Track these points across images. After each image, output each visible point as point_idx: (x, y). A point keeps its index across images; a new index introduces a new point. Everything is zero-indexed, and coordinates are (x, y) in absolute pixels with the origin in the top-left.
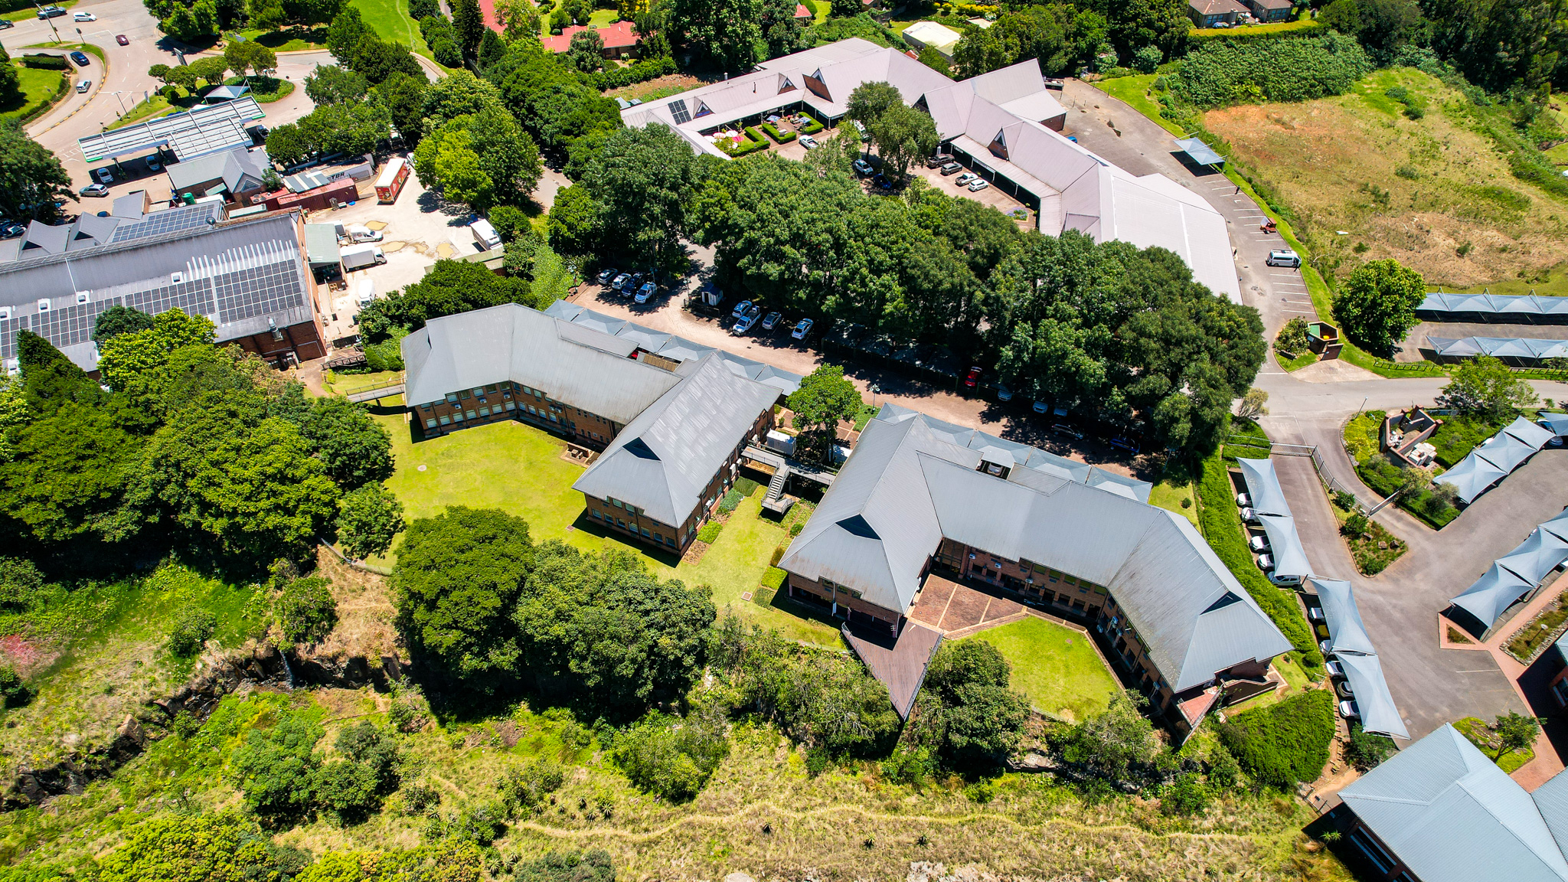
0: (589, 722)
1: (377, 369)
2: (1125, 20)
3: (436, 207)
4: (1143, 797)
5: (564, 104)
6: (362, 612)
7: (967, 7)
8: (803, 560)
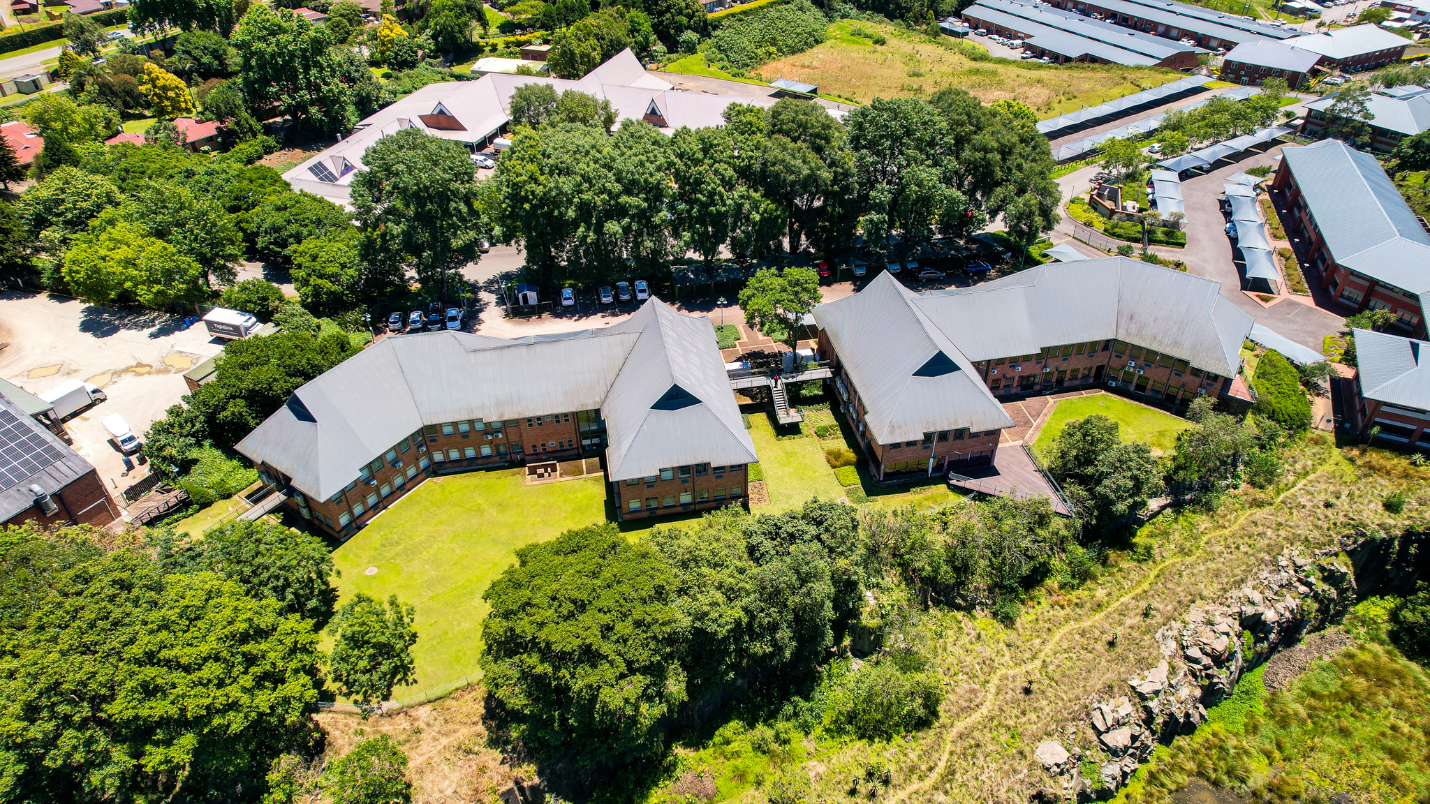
1: (205, 504)
3: (115, 330)
4: (1235, 487)
5: (209, 184)
6: (436, 759)
7: (512, 39)
8: (900, 426)
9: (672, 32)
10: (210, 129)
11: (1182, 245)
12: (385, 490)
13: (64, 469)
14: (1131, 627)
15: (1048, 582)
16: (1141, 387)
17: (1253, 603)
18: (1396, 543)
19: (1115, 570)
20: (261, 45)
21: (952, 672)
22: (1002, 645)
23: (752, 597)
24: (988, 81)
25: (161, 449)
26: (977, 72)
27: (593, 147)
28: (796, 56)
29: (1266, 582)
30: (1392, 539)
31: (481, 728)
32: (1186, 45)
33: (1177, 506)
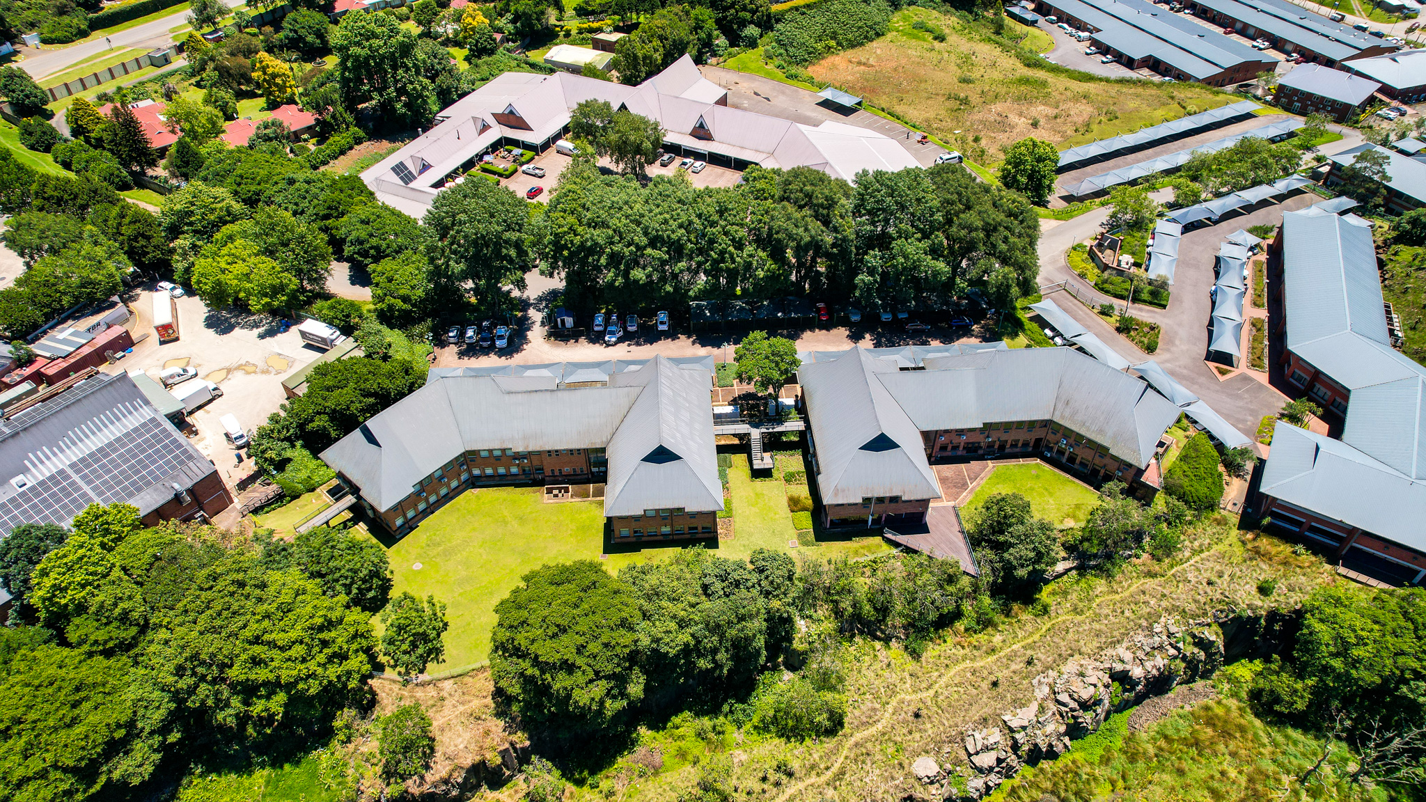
0: (714, 711)
1: (295, 496)
2: (726, 9)
3: (232, 327)
4: (1137, 557)
5: (307, 192)
6: (454, 721)
7: (585, 24)
8: (843, 491)
9: (735, 27)
10: (309, 118)
11: (1164, 307)
12: (433, 499)
13: (195, 469)
14: (1014, 672)
15: (957, 624)
16: (1070, 462)
17: (1123, 662)
18: (1262, 621)
19: (1014, 620)
20: (355, 50)
21: (861, 692)
22: (906, 675)
23: (700, 626)
24: (1035, 93)
25: (263, 452)
26: (1025, 81)
27: (626, 203)
28: (855, 50)
29: (1139, 644)
30: (1257, 619)
31: (489, 701)
33: (1082, 569)
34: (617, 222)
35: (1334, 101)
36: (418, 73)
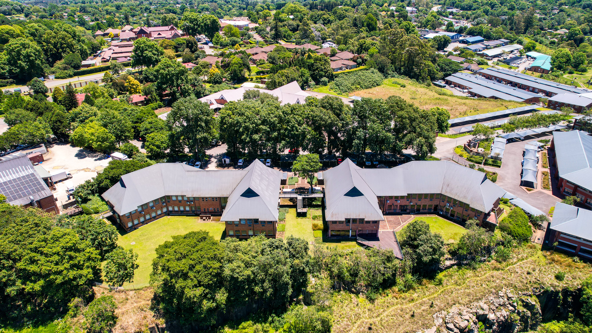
1: (89, 213)
2: (314, 70)
3: (85, 157)
4: (488, 261)
5: (131, 113)
6: (130, 311)
7: (259, 77)
8: (336, 215)
9: (318, 77)
10: (142, 98)
11: (499, 167)
12: (148, 217)
13: (43, 194)
14: (423, 310)
15: (394, 288)
16: (452, 215)
17: (483, 309)
18: (560, 294)
19: (424, 287)
20: (162, 71)
21: (343, 316)
22: (366, 310)
23: (256, 267)
24: (443, 102)
25: (79, 192)
26: (439, 99)
28: (367, 90)
29: (492, 302)
30: (557, 292)
31: (150, 303)
32: (540, 95)
34: (248, 113)
35: (575, 105)
36: (187, 82)
